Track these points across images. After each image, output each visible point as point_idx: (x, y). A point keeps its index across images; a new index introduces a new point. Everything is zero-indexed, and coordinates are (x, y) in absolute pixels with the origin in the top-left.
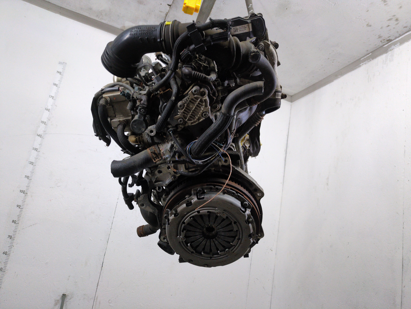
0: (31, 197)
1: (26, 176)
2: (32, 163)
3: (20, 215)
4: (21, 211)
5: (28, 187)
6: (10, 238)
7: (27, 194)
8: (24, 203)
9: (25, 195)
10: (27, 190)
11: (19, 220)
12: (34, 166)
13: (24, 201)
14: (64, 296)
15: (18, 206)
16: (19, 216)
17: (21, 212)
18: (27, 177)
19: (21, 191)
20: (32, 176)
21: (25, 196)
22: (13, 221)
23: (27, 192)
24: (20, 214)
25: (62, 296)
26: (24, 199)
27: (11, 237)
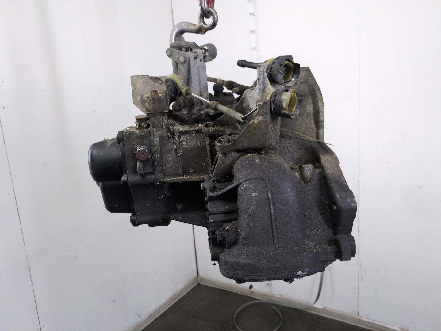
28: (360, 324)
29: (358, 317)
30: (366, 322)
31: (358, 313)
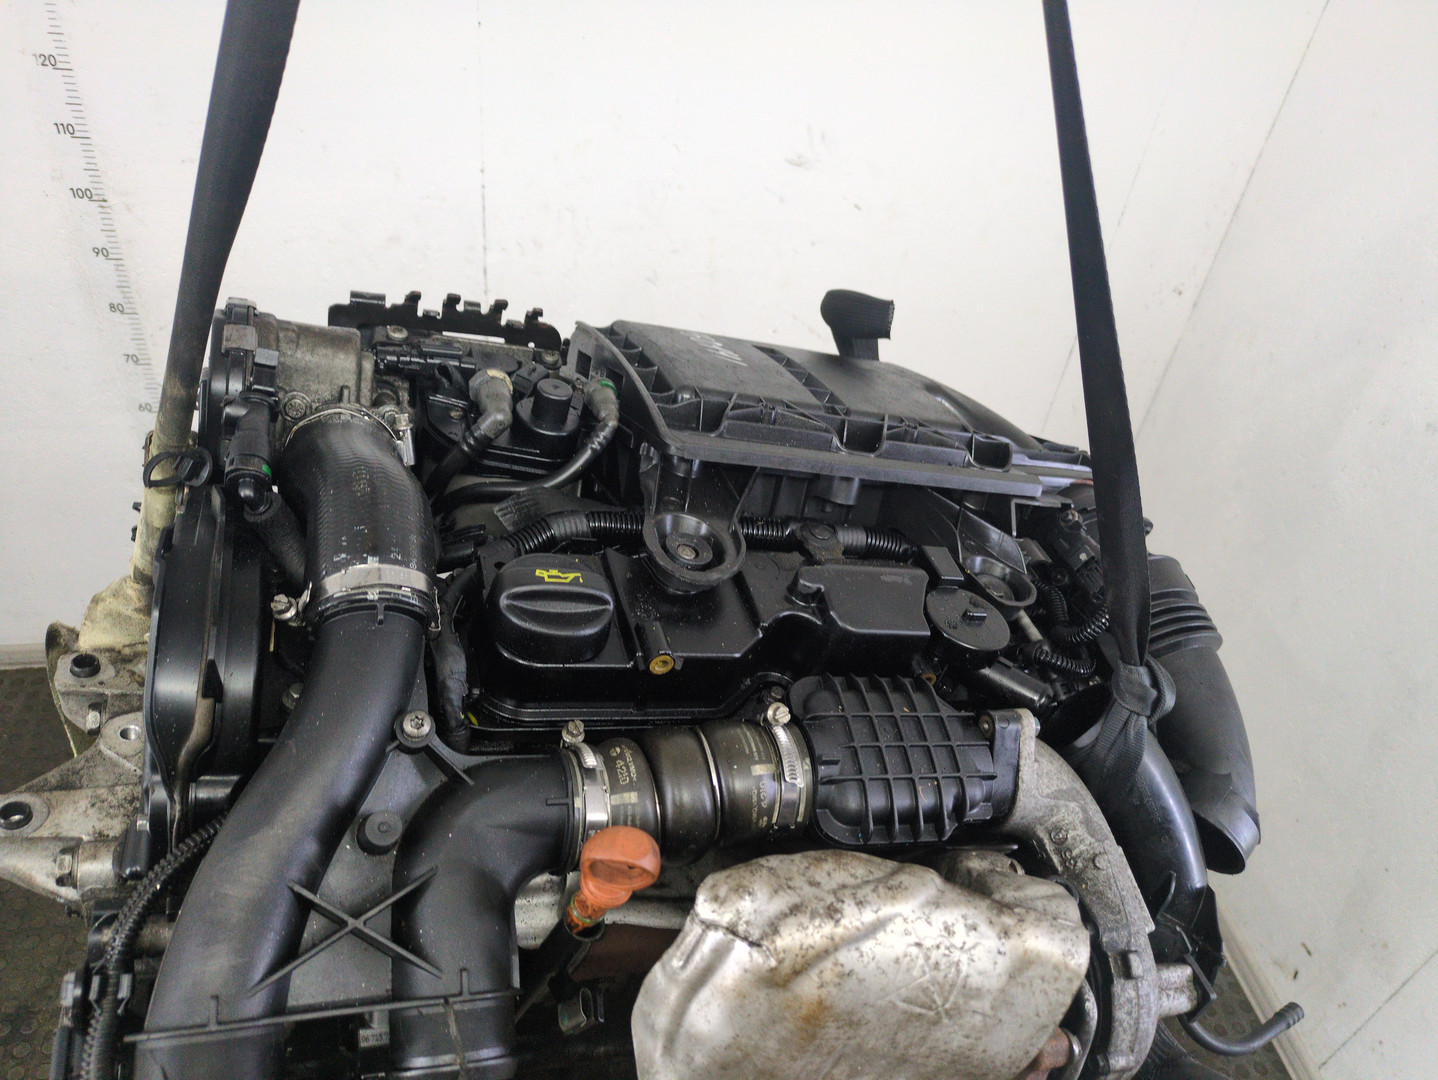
0: (128, 208)
1: (61, 127)
2: (48, 61)
3: (124, 284)
4: (120, 268)
5: (92, 169)
6: (137, 362)
7: (105, 201)
8: (113, 239)
9: (102, 207)
10: (96, 185)
11: (131, 300)
12: (66, 73)
13: (109, 231)
15: (97, 251)
16: (122, 287)
17: (123, 273)
18: (67, 129)
19: (78, 193)
20: (80, 121)
21: (101, 210)
22: (112, 306)
23: (100, 192)
24: (122, 278)
26: (106, 222)
27: (135, 358)
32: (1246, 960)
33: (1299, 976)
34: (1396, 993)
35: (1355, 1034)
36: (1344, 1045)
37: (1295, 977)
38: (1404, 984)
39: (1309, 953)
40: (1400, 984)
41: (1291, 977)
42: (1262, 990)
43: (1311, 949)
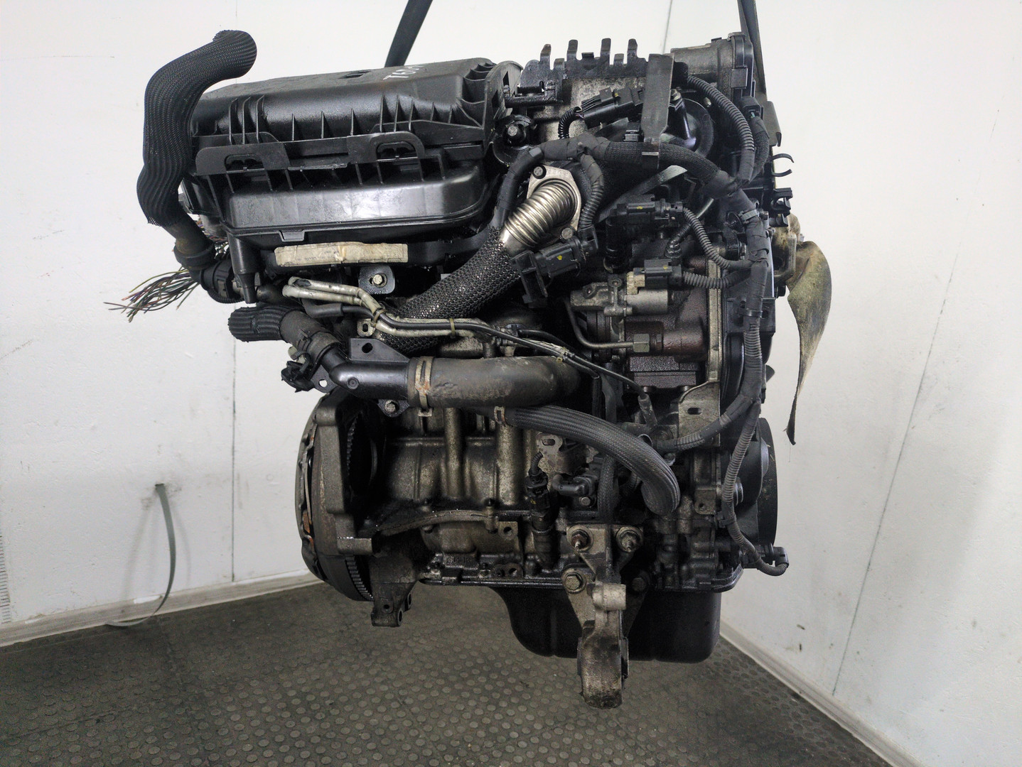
14: (160, 488)
25: (156, 489)
28: (240, 595)
29: (234, 584)
30: (251, 585)
31: (233, 576)
32: (770, 658)
33: (803, 647)
34: (855, 616)
35: (843, 659)
36: (840, 669)
37: (801, 649)
38: (857, 609)
39: (803, 629)
40: (855, 610)
41: (799, 649)
42: (785, 669)
43: (803, 625)
